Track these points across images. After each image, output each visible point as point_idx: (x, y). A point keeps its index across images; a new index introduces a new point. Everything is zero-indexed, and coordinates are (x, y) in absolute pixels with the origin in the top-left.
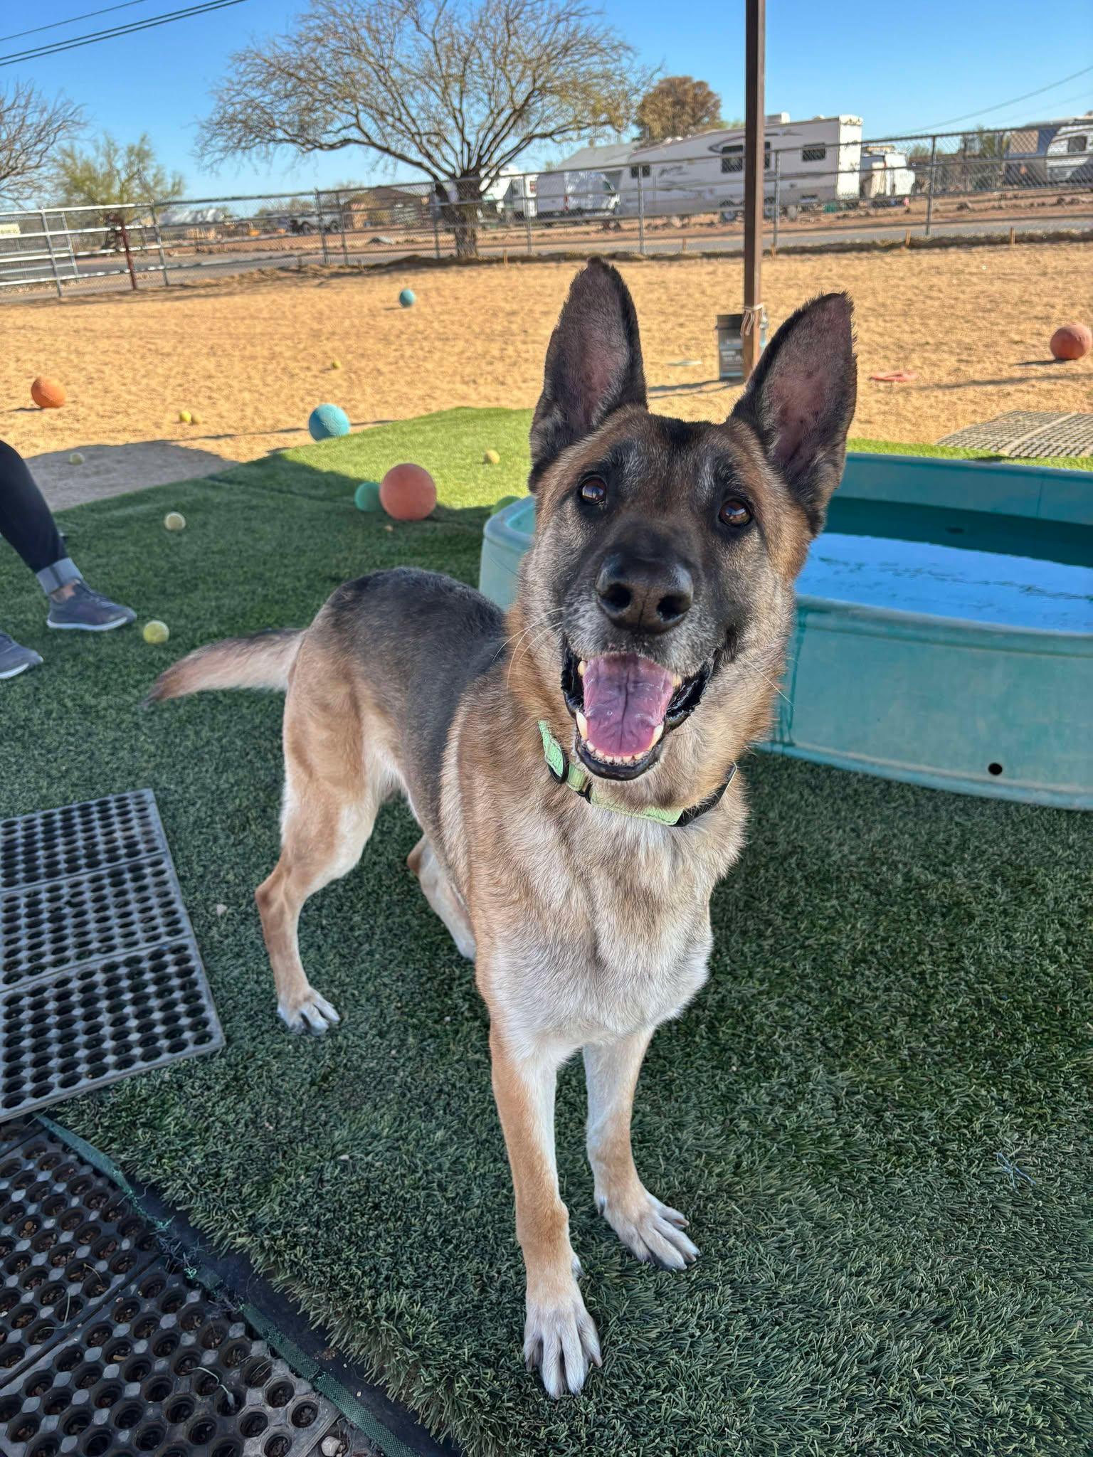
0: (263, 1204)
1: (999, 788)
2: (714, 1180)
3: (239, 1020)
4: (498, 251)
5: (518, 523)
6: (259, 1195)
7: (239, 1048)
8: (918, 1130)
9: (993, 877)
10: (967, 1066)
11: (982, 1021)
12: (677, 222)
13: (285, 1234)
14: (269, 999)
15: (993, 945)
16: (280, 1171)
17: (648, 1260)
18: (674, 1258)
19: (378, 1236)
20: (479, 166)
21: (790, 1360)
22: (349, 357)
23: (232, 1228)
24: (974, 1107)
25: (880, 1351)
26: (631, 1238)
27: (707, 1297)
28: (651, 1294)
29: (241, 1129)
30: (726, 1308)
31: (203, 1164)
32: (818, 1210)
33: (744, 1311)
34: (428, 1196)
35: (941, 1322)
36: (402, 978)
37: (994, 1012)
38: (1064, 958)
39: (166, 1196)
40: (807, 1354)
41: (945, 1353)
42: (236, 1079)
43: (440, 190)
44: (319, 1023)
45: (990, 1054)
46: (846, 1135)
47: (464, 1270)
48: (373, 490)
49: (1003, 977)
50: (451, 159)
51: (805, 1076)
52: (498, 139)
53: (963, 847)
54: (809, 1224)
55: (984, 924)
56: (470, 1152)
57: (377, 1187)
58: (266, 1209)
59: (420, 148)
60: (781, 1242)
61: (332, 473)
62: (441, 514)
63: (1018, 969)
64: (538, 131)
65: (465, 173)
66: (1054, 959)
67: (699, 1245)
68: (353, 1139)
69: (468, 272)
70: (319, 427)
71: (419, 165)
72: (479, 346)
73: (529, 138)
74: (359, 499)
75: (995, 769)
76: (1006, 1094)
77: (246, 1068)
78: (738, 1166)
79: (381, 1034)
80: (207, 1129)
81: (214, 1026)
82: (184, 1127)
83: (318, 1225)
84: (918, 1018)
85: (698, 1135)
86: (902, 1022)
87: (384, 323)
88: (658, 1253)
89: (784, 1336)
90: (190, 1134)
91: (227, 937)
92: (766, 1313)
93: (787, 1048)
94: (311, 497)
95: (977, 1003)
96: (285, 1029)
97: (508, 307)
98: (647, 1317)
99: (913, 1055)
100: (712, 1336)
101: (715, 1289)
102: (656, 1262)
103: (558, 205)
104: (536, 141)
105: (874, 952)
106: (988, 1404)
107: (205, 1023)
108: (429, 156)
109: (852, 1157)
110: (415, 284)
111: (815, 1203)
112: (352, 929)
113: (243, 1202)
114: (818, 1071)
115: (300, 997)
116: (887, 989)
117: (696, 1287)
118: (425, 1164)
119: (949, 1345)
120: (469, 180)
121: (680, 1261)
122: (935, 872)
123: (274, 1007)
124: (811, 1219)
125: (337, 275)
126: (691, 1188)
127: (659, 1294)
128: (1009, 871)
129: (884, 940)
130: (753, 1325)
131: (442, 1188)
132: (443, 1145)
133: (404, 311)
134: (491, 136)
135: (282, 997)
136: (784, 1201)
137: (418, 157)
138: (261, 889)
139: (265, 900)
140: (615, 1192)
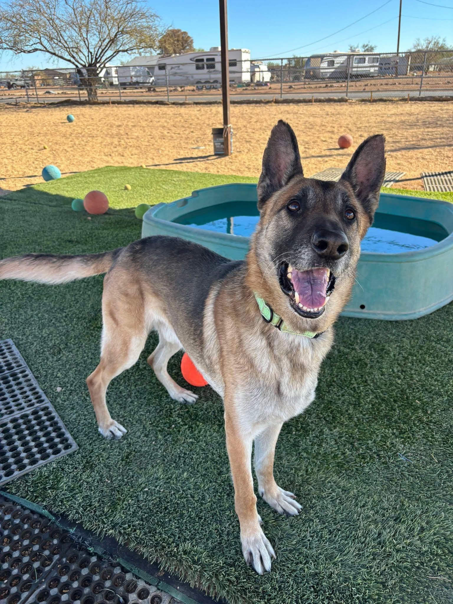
0: (115, 515)
1: (365, 314)
2: (300, 478)
3: (81, 436)
4: (107, 99)
5: (156, 215)
6: (112, 511)
7: (85, 449)
8: (368, 448)
9: (370, 348)
10: (379, 422)
11: (380, 404)
12: (179, 89)
13: (129, 526)
14: (94, 426)
15: (377, 375)
16: (119, 499)
17: (283, 513)
18: (293, 511)
19: (170, 520)
20: (96, 62)
21: (348, 543)
22: (50, 144)
23: (104, 528)
24: (385, 437)
25: (380, 534)
26: (276, 505)
27: (311, 524)
28: (288, 526)
29: (96, 484)
30: (319, 527)
31: (83, 502)
32: (342, 484)
33: (326, 527)
34: (187, 501)
35: (397, 519)
36: (149, 411)
37: (383, 400)
38: (402, 377)
39: (70, 517)
40: (353, 540)
41: (402, 531)
42: (87, 462)
43: (79, 72)
44: (119, 434)
45: (386, 416)
46: (343, 454)
47: (211, 529)
48: (80, 202)
49: (383, 386)
50: (84, 59)
51: (322, 432)
52: (104, 51)
53: (356, 337)
54: (340, 490)
55: (371, 367)
56: (200, 479)
57: (165, 500)
58: (118, 516)
59: (70, 54)
60: (332, 498)
61: (57, 195)
62: (111, 212)
63: (388, 383)
64: (121, 49)
65: (90, 65)
66: (399, 378)
67: (301, 504)
68: (148, 481)
69: (95, 108)
70: (47, 175)
71: (69, 61)
72: (109, 140)
73: (118, 52)
74: (73, 206)
75: (363, 307)
76: (395, 431)
77: (91, 457)
78: (307, 471)
79: (146, 436)
80: (80, 486)
81: (71, 440)
82: (69, 487)
83: (142, 520)
84: (357, 405)
85: (288, 461)
86: (351, 407)
87: (62, 129)
89: (343, 535)
90: (73, 489)
91: (65, 401)
92: (334, 527)
93: (312, 422)
94: (50, 206)
95: (376, 397)
96: (104, 438)
97: (117, 123)
98: (289, 536)
99: (358, 420)
100: (317, 539)
101: (313, 521)
102: (288, 514)
103: (128, 80)
104: (120, 53)
105: (334, 381)
106: (421, 548)
107: (67, 440)
108: (74, 57)
109: (348, 462)
110: (74, 112)
111: (340, 482)
112: (121, 392)
113: (105, 515)
114: (326, 430)
115: (109, 423)
116: (343, 395)
117: (305, 521)
118: (182, 487)
119: (402, 528)
120: (92, 68)
121: (296, 512)
122: (349, 348)
123: (96, 429)
124: (340, 488)
125: (34, 107)
126: (292, 482)
127: (291, 526)
128: (376, 346)
129: (337, 376)
130: (330, 532)
131: (193, 497)
132: (187, 479)
133: (70, 123)
134: (100, 50)
135: (100, 424)
136: (329, 482)
137: (69, 58)
138: (89, 378)
139: (91, 382)
140: (267, 487)
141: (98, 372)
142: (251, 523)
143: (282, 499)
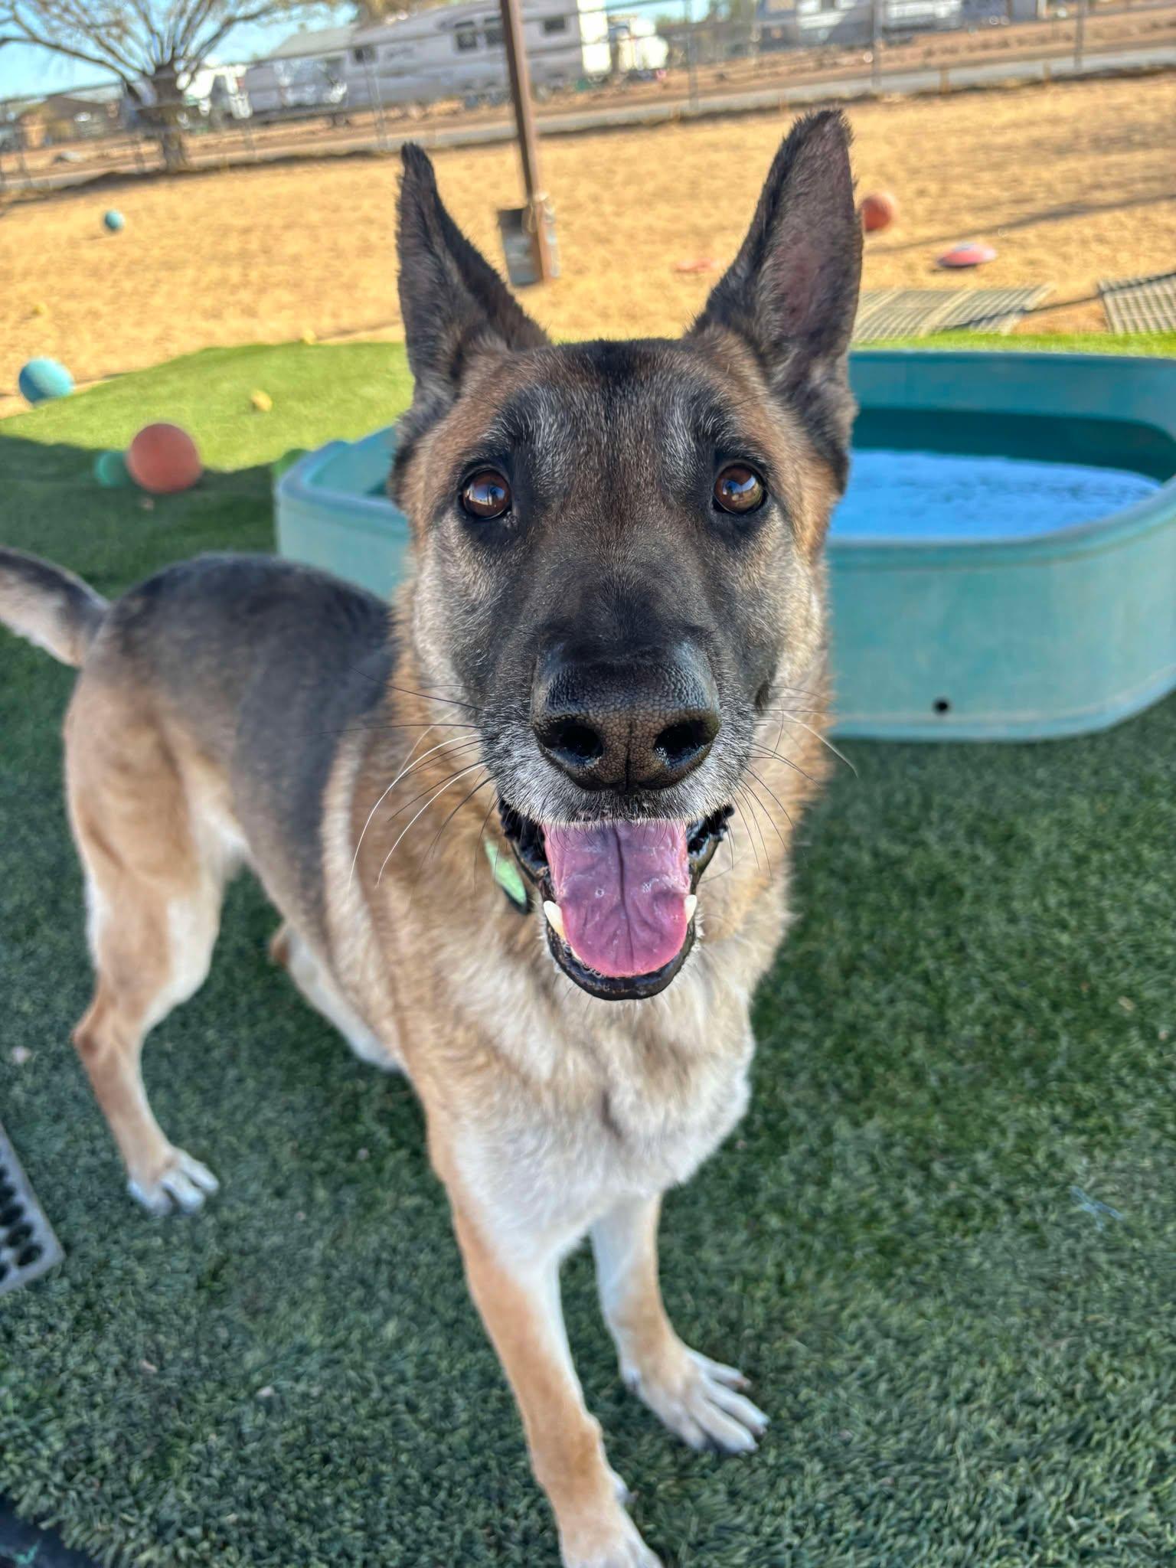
0: (165, 1492)
1: (949, 729)
2: (759, 1310)
3: (77, 1215)
4: (212, 158)
5: (317, 480)
6: (157, 1479)
7: (83, 1257)
8: (978, 1179)
9: (970, 836)
10: (1005, 1081)
11: (1007, 1020)
12: (415, 112)
13: (206, 1530)
14: (113, 1174)
15: (995, 922)
16: (179, 1434)
17: (706, 1448)
18: (739, 1438)
19: (338, 1501)
20: (173, 59)
21: (919, 1547)
22: (55, 299)
23: (128, 1539)
24: (1028, 1136)
25: (1022, 1500)
26: (678, 1419)
27: (795, 1485)
28: (722, 1497)
29: (110, 1381)
30: (823, 1493)
31: (66, 1449)
32: (894, 1321)
33: (846, 1491)
34: (396, 1424)
35: (1079, 1439)
36: (290, 1108)
37: (1017, 1005)
38: (1073, 923)
39: (22, 1509)
40: (937, 1531)
41: (1097, 1481)
42: (88, 1306)
43: (130, 90)
44: (191, 1197)
45: (1028, 1060)
46: (898, 1205)
47: (469, 1525)
48: (118, 460)
49: (1014, 960)
50: (140, 54)
51: (828, 1136)
52: (191, 27)
53: (926, 805)
54: (890, 1342)
55: (978, 899)
56: (438, 1343)
57: (322, 1429)
58: (170, 1499)
59: (101, 43)
60: (863, 1375)
61: (60, 446)
62: (210, 479)
63: (1030, 946)
64: (241, 12)
65: (160, 68)
66: (1064, 926)
67: (763, 1407)
68: (274, 1361)
69: (184, 186)
70: (31, 388)
71: (100, 62)
72: (214, 272)
73: (229, 23)
74: (102, 472)
75: (942, 707)
76: (1059, 1109)
77: (99, 1286)
78: (781, 1280)
79: (279, 1193)
80: (61, 1393)
81: (43, 1234)
82: (25, 1398)
83: (249, 1505)
84: (936, 1030)
85: (722, 1249)
86: (919, 1039)
87: (90, 254)
88: (718, 1434)
89: (905, 1514)
90: (37, 1406)
91: (37, 1093)
92: (873, 1487)
93: (797, 1104)
94: (41, 478)
95: (996, 999)
96: (145, 1215)
97: (241, 222)
98: (726, 1533)
99: (943, 1080)
100: (815, 1540)
101: (799, 1467)
102: (719, 1451)
103: (272, 100)
104: (239, 27)
105: (862, 956)
106: (1159, 1535)
107: (27, 1231)
108: (110, 51)
109: (912, 1235)
110: (119, 204)
111: (889, 1313)
112: (208, 1050)
113: (134, 1493)
114: (842, 1128)
115: (159, 1162)
116: (892, 1001)
117: (778, 1471)
118: (380, 1375)
119: (1097, 1467)
120: (163, 76)
121: (746, 1440)
122: (904, 841)
123: (123, 1185)
124: (887, 1335)
125: (18, 202)
126: (733, 1327)
127: (733, 1494)
128: (986, 827)
129: (870, 937)
130: (861, 1507)
131: (412, 1408)
132: (398, 1343)
133: (113, 238)
134: (183, 24)
135: (134, 1168)
136: (854, 1316)
137: (99, 54)
138: (80, 1030)
139: (89, 1044)
140: (648, 1361)
141: (100, 1014)
142: (589, 1513)
143: (698, 1397)
